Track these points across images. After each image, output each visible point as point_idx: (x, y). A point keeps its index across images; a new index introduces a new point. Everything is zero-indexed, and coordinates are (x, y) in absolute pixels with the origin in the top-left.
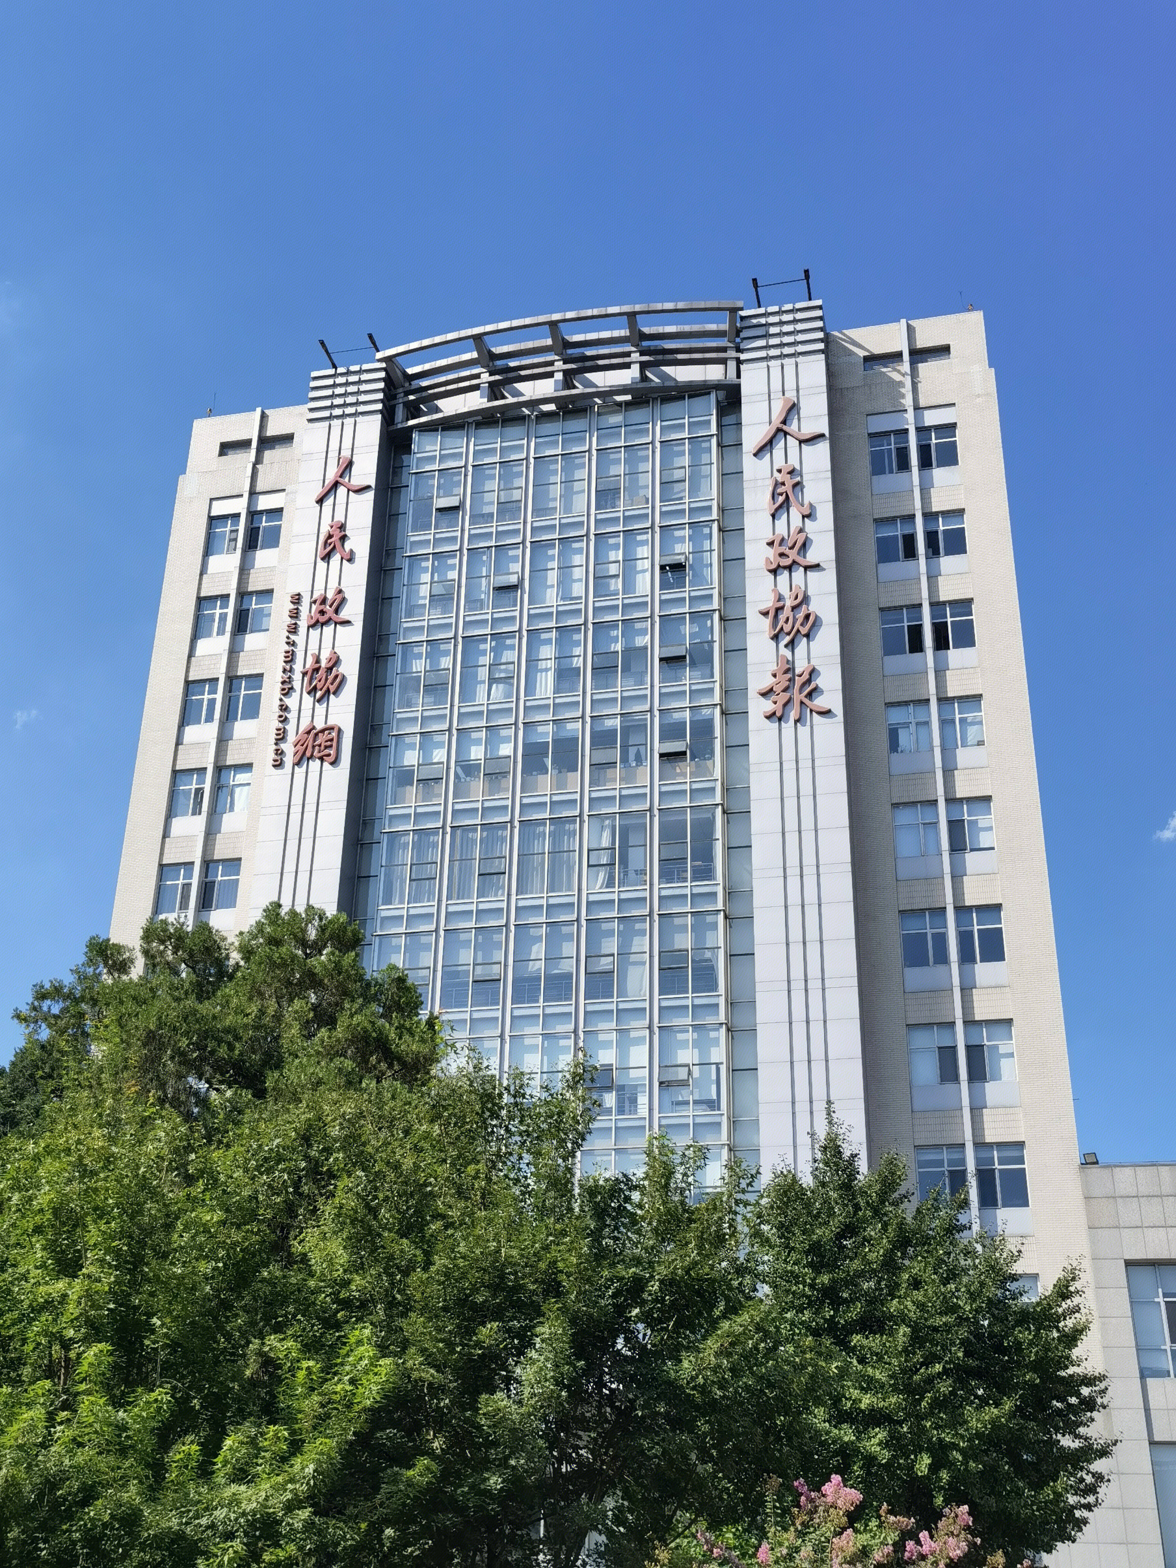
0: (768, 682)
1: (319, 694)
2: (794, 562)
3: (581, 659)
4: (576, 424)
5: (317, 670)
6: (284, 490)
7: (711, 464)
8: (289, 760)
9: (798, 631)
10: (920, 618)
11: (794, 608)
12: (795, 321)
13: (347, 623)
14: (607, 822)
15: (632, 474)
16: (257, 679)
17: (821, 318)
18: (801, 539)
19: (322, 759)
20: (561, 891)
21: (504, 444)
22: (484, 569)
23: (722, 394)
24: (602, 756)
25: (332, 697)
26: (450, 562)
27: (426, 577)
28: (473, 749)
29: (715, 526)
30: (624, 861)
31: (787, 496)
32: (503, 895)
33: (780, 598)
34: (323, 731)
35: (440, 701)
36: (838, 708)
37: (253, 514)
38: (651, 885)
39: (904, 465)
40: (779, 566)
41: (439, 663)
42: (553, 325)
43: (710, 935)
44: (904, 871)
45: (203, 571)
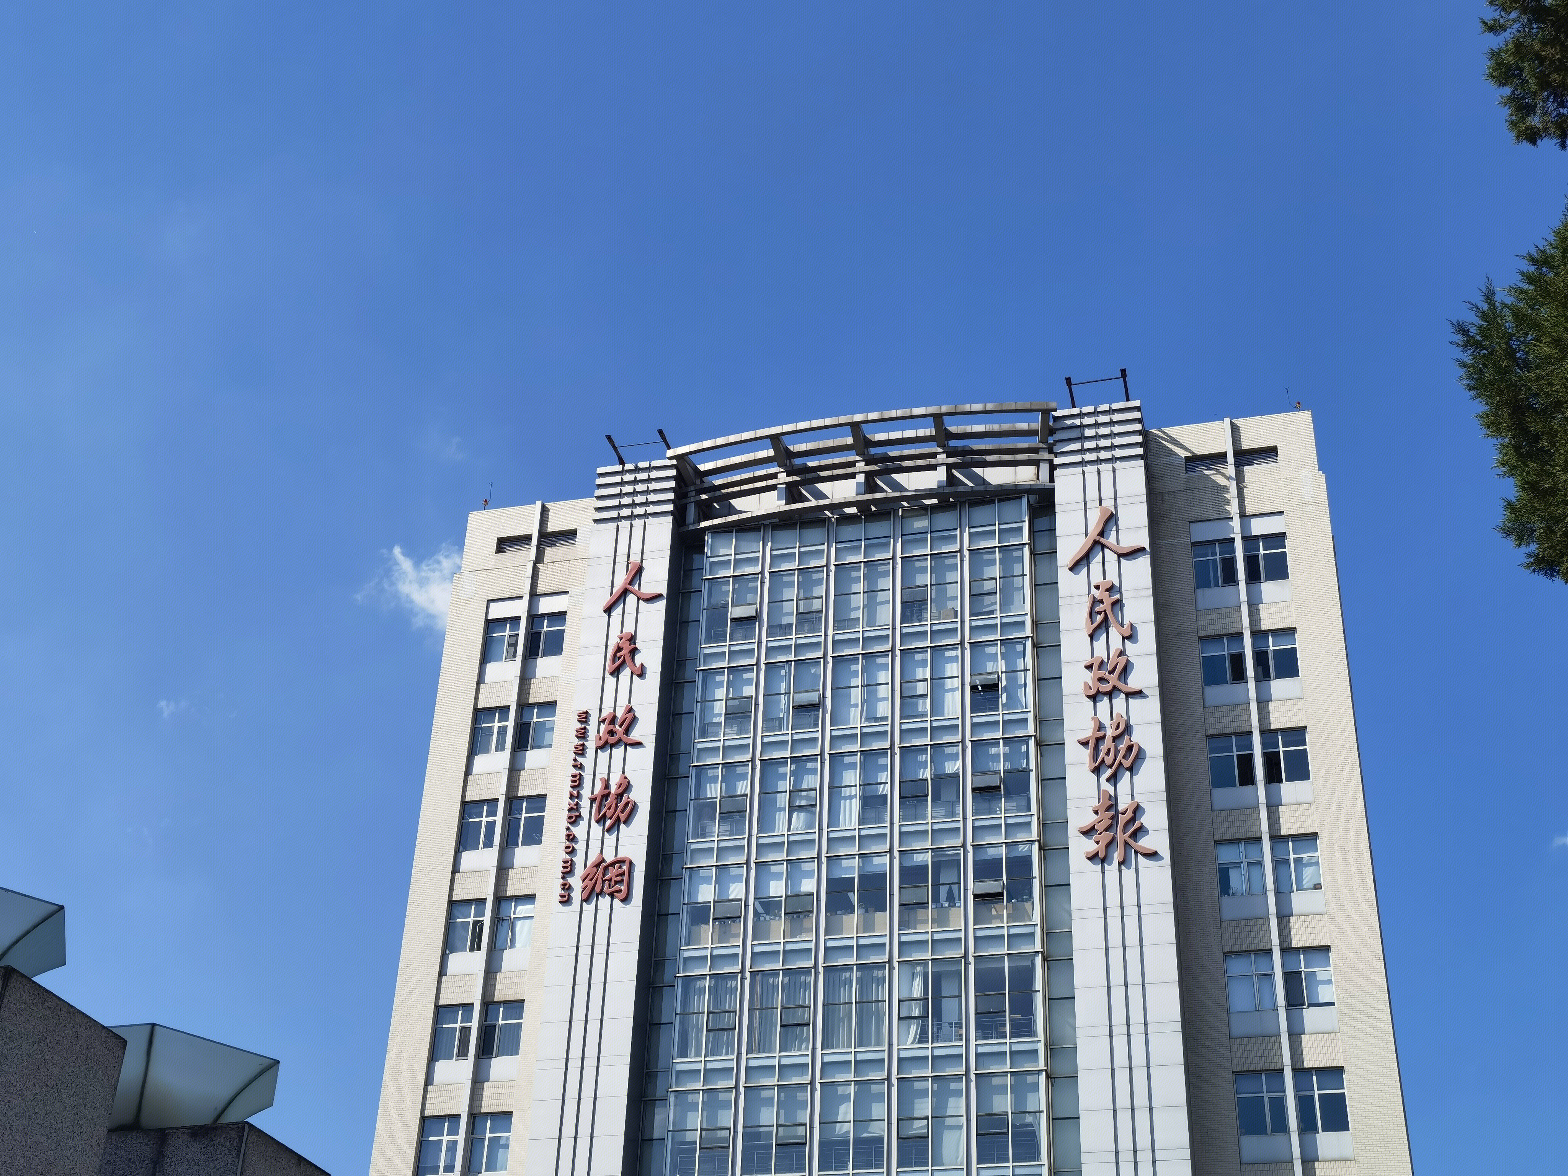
0: (1090, 819)
1: (608, 823)
2: (1115, 688)
3: (888, 786)
4: (879, 528)
5: (606, 796)
6: (567, 592)
7: (1023, 575)
8: (577, 895)
9: (1120, 764)
10: (1251, 747)
11: (1115, 739)
12: (1112, 423)
13: (638, 744)
14: (918, 969)
15: (941, 584)
16: (538, 802)
17: (1139, 421)
18: (1122, 661)
19: (612, 895)
20: (870, 1045)
21: (802, 549)
22: (783, 685)
23: (1033, 498)
24: (913, 896)
25: (622, 826)
26: (746, 676)
27: (720, 693)
28: (773, 884)
29: (1029, 644)
30: (937, 1014)
31: (1106, 614)
32: (807, 1048)
33: (1101, 727)
34: (613, 864)
35: (736, 830)
36: (1165, 851)
37: (534, 618)
38: (967, 1040)
39: (1230, 578)
40: (1098, 691)
41: (735, 788)
42: (855, 426)
43: (1031, 1097)
44: (1238, 1029)
45: (480, 680)
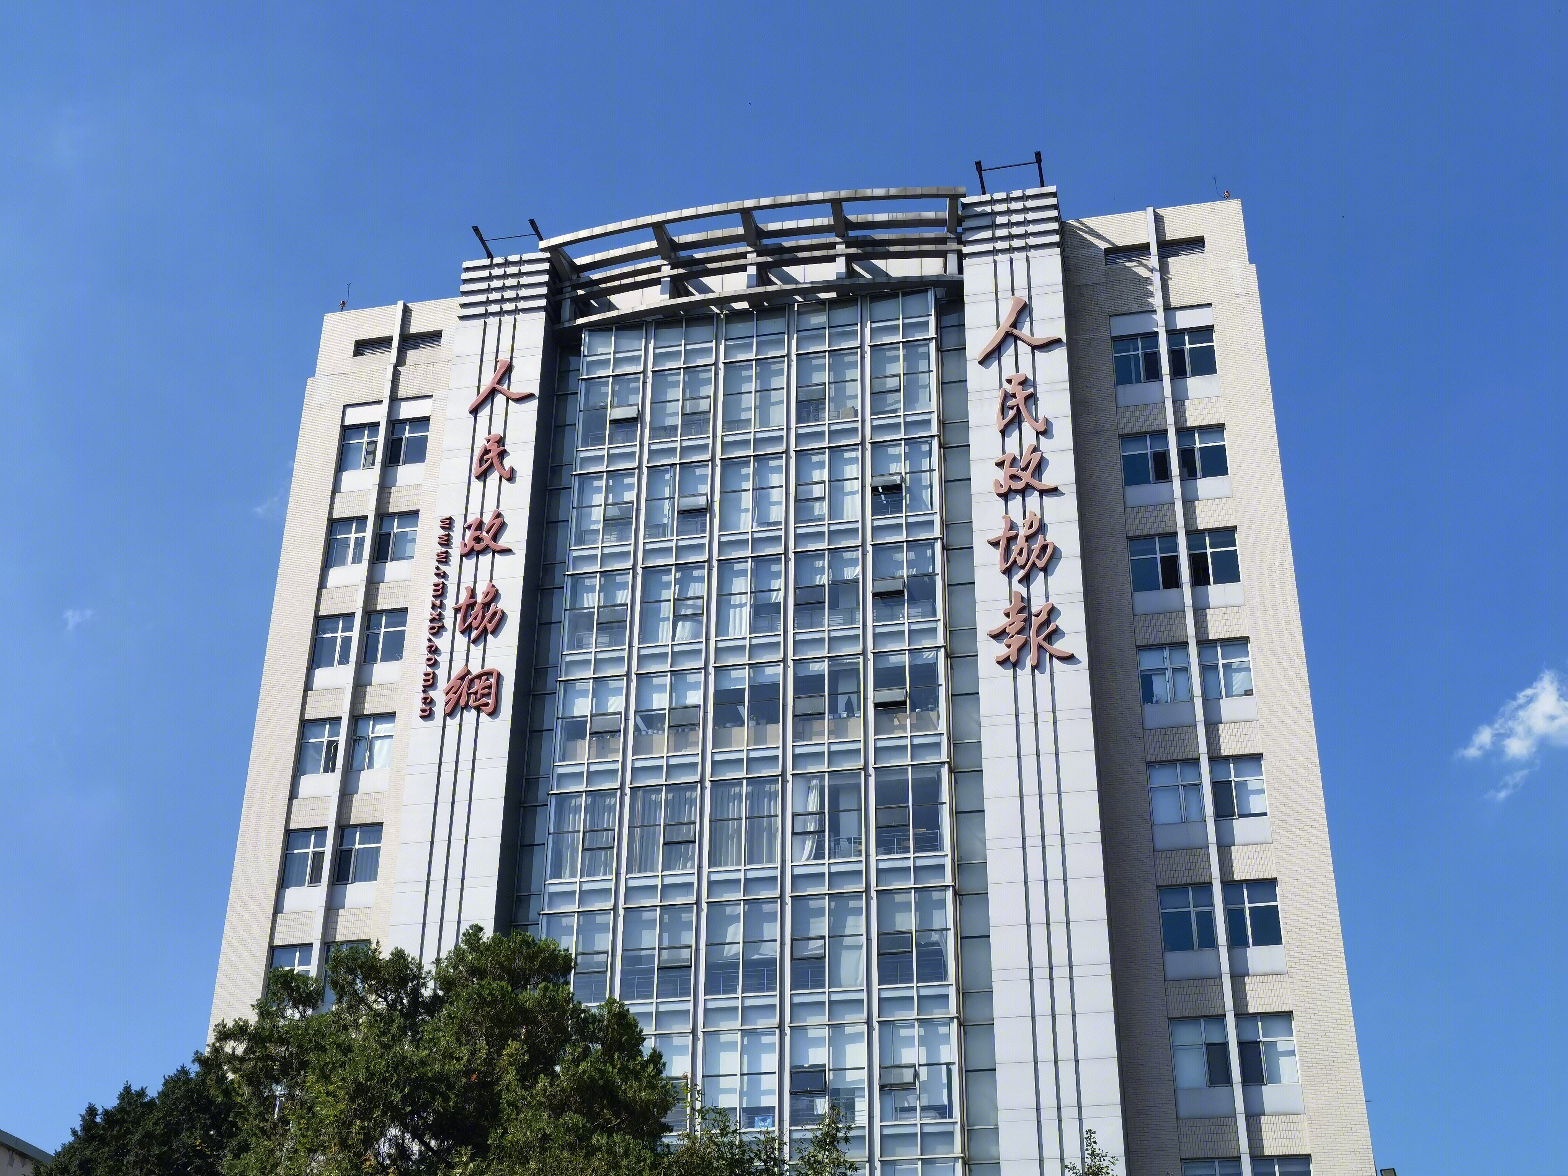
0: (1001, 622)
1: (474, 634)
2: (1028, 486)
3: (782, 593)
4: (772, 325)
5: (471, 606)
6: (431, 396)
7: (930, 371)
8: (439, 710)
9: (1034, 564)
10: (1175, 549)
11: (1028, 538)
12: (1025, 210)
13: (507, 551)
14: (814, 782)
15: (839, 382)
16: (399, 614)
17: (1055, 207)
18: (1036, 457)
19: (478, 709)
20: (761, 862)
21: (688, 347)
22: (667, 490)
23: (941, 292)
24: (808, 706)
25: (490, 636)
26: (627, 481)
27: (599, 499)
28: (656, 696)
29: (935, 443)
30: (835, 829)
31: (1019, 409)
32: (693, 867)
33: (1012, 526)
34: (479, 677)
35: (616, 641)
36: (1082, 654)
37: (394, 424)
38: (867, 856)
39: (1154, 374)
40: (1010, 490)
41: (614, 597)
42: (746, 213)
43: (937, 915)
44: (1163, 840)
45: (336, 489)
